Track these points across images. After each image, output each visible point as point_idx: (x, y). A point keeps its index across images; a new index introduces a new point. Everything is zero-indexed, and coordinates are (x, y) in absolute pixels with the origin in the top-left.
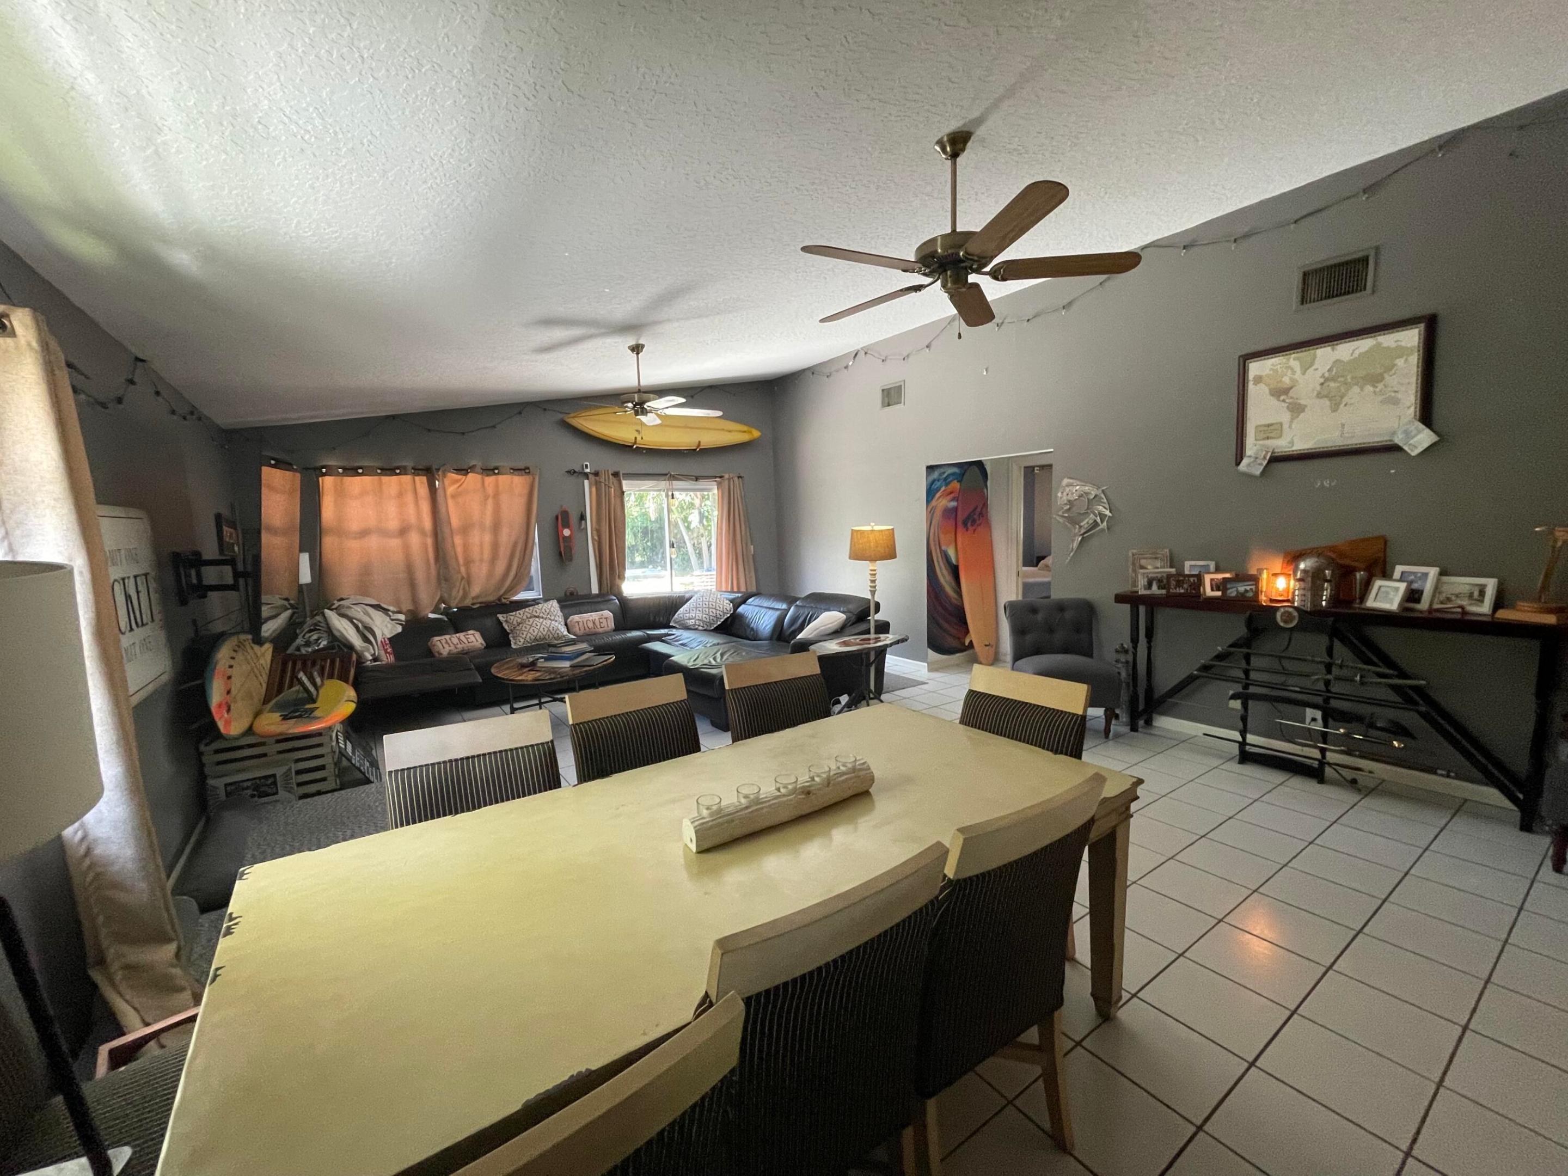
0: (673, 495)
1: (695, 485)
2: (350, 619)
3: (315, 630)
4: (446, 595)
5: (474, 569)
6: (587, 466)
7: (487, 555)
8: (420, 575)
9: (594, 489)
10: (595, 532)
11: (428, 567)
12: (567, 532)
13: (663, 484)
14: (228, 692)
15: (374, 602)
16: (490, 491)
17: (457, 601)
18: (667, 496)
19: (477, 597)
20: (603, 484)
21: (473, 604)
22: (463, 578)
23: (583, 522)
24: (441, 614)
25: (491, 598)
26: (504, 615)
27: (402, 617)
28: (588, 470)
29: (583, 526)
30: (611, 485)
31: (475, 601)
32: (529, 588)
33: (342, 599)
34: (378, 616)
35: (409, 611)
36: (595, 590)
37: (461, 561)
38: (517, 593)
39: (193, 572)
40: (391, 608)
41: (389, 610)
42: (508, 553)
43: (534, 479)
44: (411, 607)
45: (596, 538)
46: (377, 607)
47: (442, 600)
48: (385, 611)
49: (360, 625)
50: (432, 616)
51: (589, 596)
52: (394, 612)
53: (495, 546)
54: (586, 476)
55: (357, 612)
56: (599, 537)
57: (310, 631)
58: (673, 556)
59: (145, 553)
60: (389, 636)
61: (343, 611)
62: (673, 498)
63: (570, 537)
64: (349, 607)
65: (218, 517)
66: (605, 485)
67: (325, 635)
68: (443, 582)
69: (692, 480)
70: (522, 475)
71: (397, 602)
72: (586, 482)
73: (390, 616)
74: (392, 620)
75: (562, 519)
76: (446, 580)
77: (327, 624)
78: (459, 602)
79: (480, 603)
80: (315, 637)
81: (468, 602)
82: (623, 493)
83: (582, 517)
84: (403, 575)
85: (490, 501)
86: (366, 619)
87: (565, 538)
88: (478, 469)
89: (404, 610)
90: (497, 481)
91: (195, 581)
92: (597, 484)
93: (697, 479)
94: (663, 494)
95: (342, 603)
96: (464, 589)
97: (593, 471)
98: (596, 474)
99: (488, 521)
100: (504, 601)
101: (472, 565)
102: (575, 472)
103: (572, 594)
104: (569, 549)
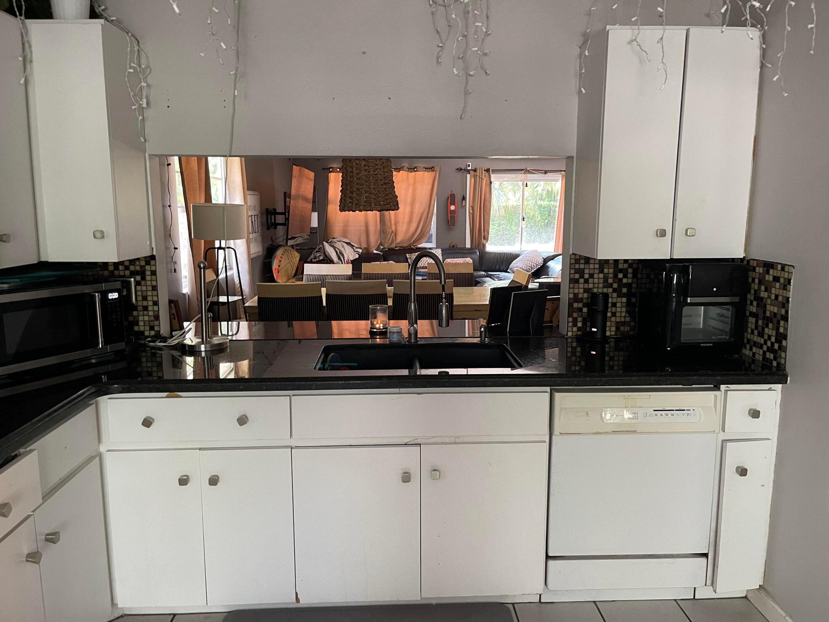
0: (526, 184)
1: (544, 177)
2: (334, 248)
3: (319, 251)
4: (383, 241)
5: (399, 228)
6: (469, 165)
7: (406, 220)
8: (372, 229)
9: (473, 180)
10: (471, 208)
11: (376, 224)
12: (453, 208)
13: (521, 176)
14: (279, 266)
15: (348, 241)
16: (411, 181)
17: (387, 245)
18: (523, 184)
19: (399, 243)
20: (478, 177)
21: (396, 247)
22: (393, 232)
23: (464, 201)
24: (380, 251)
25: (405, 245)
26: (410, 255)
27: (360, 251)
28: (469, 168)
29: (464, 204)
30: (483, 177)
31: (397, 246)
32: (429, 241)
33: (334, 238)
34: (348, 248)
35: (365, 248)
36: (468, 245)
37: (393, 222)
38: (421, 243)
39: (273, 217)
40: (356, 246)
41: (354, 246)
42: (418, 219)
43: (436, 174)
44: (366, 246)
45: (471, 212)
46: (348, 244)
47: (381, 244)
48: (352, 246)
49: (338, 252)
50: (375, 252)
51: (465, 248)
52: (356, 248)
53: (412, 213)
54: (468, 171)
55: (339, 245)
56: (473, 210)
57: (317, 252)
58: (524, 227)
59: (258, 208)
60: (352, 260)
61: (333, 244)
62: (526, 186)
63: (454, 211)
64: (336, 243)
65: (285, 193)
66: (479, 177)
67: (323, 254)
68: (382, 233)
69: (542, 173)
70: (430, 172)
71: (360, 243)
72: (468, 176)
73: (354, 249)
74: (355, 251)
75: (452, 199)
76: (383, 232)
77: (324, 249)
78: (388, 246)
79: (400, 247)
80: (318, 255)
81: (393, 246)
82: (491, 182)
83: (464, 198)
84: (363, 228)
85: (411, 188)
86: (342, 249)
87: (451, 211)
88: (405, 168)
89: (363, 247)
90: (415, 175)
91: (273, 221)
92: (475, 176)
93: (546, 172)
94: (520, 183)
95: (333, 240)
96: (393, 238)
97: (473, 169)
98: (475, 170)
99: (409, 200)
100: (412, 247)
101: (398, 225)
102: (461, 169)
103: (453, 246)
104: (453, 218)
